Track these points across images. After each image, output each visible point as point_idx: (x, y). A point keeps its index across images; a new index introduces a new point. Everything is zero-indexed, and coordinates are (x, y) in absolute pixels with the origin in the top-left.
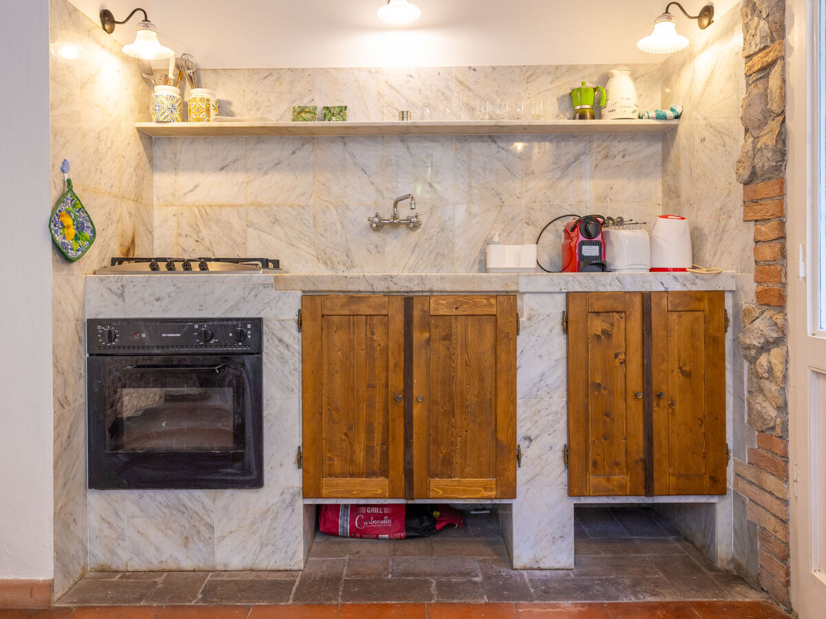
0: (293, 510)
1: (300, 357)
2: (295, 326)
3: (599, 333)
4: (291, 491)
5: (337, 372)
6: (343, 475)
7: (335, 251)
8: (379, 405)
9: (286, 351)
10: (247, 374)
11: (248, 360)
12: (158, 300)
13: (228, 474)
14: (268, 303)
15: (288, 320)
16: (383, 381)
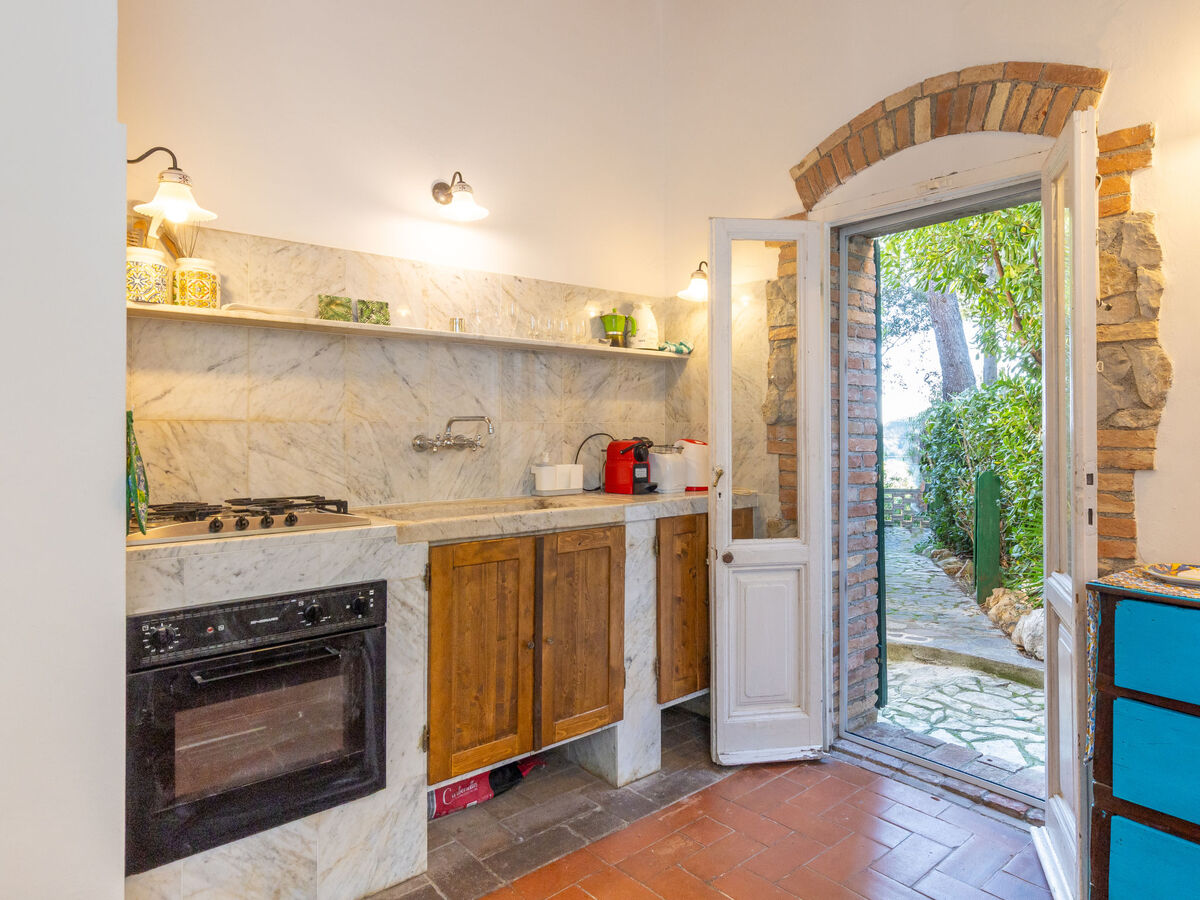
0: (416, 804)
1: (427, 620)
2: (421, 584)
3: (679, 553)
4: (414, 782)
5: (468, 629)
6: (473, 744)
7: (370, 479)
8: (509, 657)
9: (410, 615)
10: (368, 652)
11: (369, 635)
12: (237, 575)
13: (342, 786)
14: (390, 560)
15: (412, 578)
16: (513, 631)
